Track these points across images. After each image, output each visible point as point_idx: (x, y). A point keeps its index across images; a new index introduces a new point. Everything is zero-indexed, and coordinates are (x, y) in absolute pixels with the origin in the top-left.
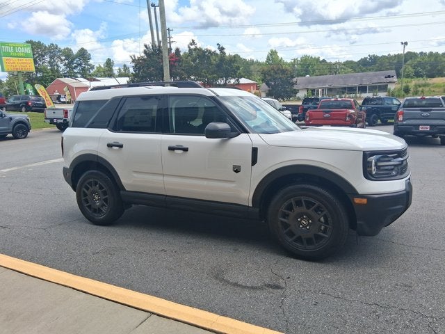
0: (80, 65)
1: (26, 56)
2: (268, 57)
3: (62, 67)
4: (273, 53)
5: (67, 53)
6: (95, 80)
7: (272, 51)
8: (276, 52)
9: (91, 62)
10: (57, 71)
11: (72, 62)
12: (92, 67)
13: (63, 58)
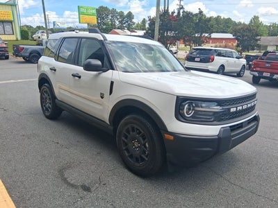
0: (127, 22)
1: (93, 15)
2: (251, 20)
3: (117, 23)
4: (256, 18)
5: (121, 14)
6: (134, 32)
7: (255, 17)
8: (258, 18)
9: (134, 20)
10: (114, 25)
11: (123, 20)
12: (134, 24)
13: (118, 17)
